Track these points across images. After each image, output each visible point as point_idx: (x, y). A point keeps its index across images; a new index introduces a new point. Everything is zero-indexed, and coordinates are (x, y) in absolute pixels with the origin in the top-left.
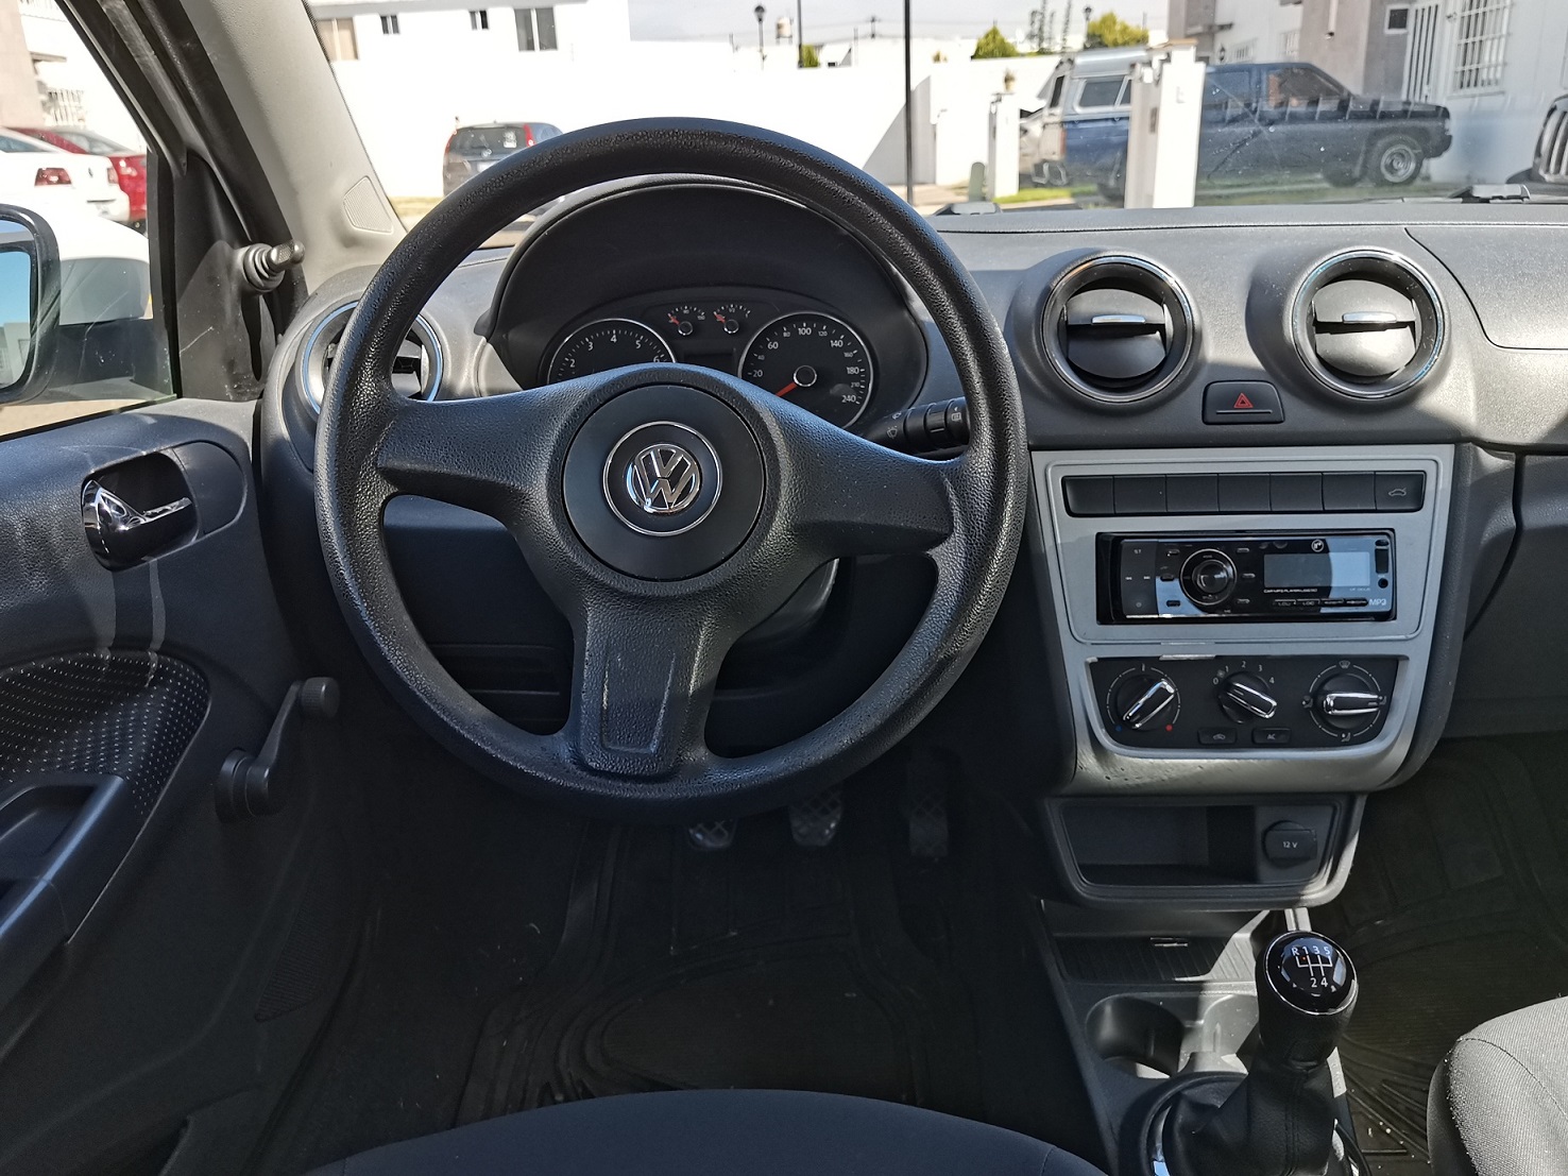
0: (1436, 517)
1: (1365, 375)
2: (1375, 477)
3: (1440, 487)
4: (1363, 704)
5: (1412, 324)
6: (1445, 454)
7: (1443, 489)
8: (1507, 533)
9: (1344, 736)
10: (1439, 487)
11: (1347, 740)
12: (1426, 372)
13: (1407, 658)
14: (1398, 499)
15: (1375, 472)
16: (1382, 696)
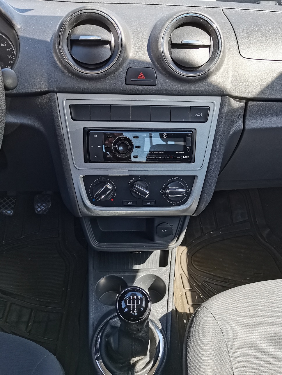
0: (212, 124)
1: (189, 67)
2: (191, 108)
3: (215, 113)
4: (180, 193)
5: (209, 46)
6: (217, 100)
7: (215, 114)
8: (240, 130)
9: (174, 203)
11: (175, 204)
12: (213, 67)
13: (197, 176)
14: (199, 117)
15: (191, 106)
16: (188, 190)
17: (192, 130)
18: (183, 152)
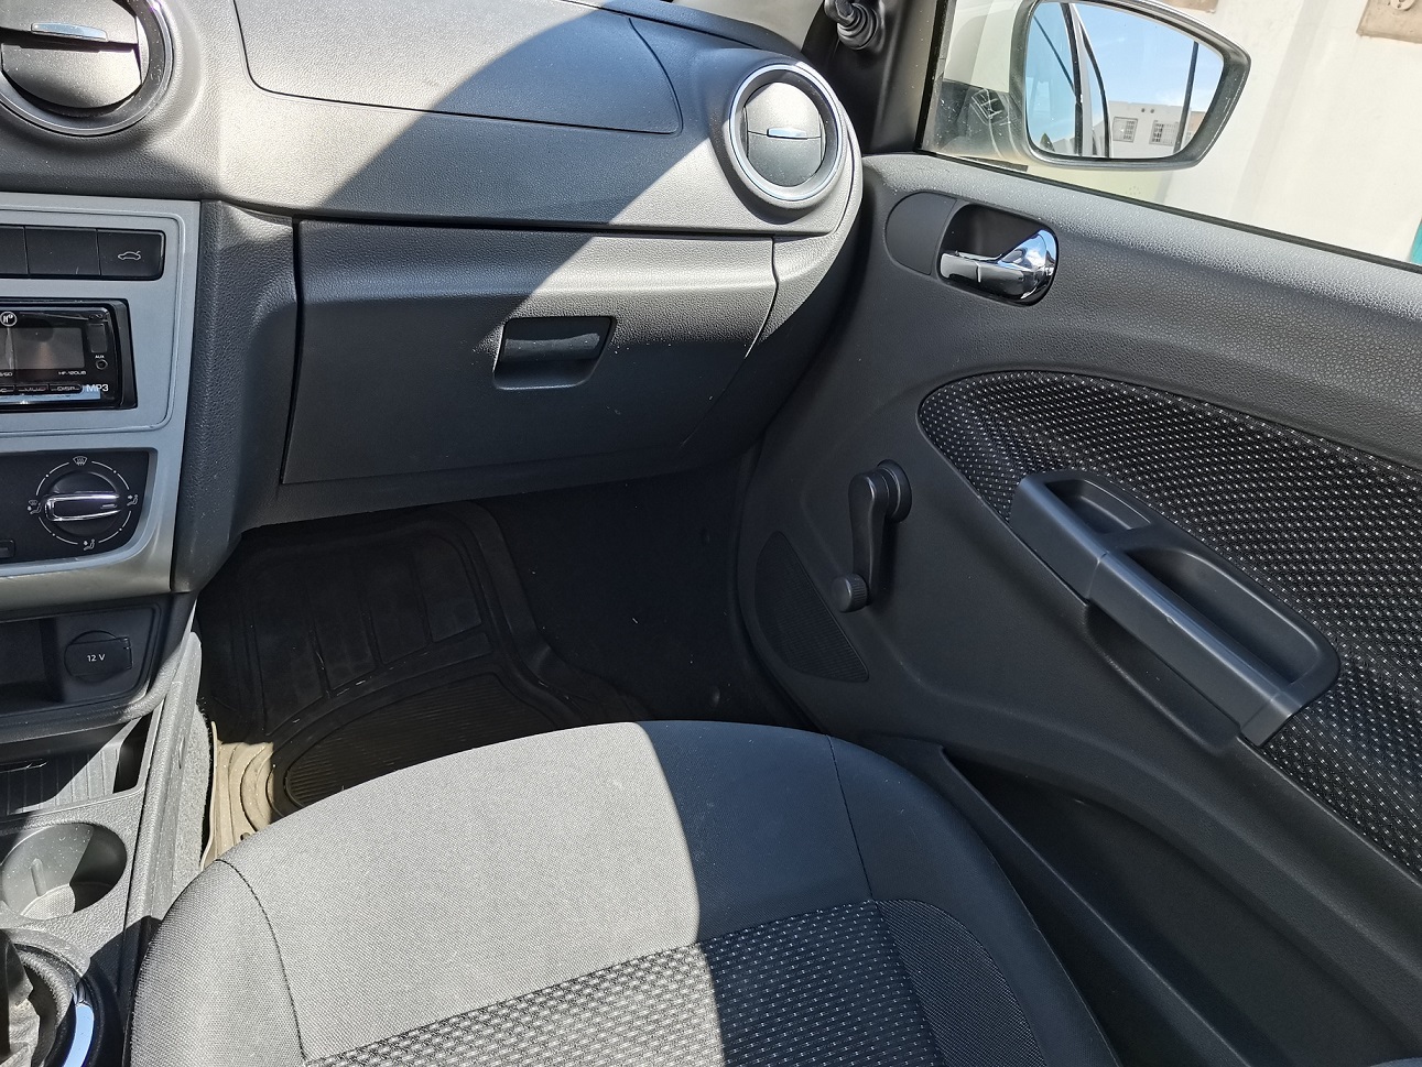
0: (179, 287)
2: (95, 234)
3: (184, 251)
4: (96, 506)
5: (135, 47)
6: (187, 212)
7: (187, 254)
8: (287, 308)
9: (86, 543)
10: (182, 251)
11: (92, 547)
12: (153, 112)
13: (154, 451)
14: (130, 264)
15: (97, 229)
16: (130, 497)
17: (111, 303)
18: (83, 373)
